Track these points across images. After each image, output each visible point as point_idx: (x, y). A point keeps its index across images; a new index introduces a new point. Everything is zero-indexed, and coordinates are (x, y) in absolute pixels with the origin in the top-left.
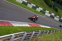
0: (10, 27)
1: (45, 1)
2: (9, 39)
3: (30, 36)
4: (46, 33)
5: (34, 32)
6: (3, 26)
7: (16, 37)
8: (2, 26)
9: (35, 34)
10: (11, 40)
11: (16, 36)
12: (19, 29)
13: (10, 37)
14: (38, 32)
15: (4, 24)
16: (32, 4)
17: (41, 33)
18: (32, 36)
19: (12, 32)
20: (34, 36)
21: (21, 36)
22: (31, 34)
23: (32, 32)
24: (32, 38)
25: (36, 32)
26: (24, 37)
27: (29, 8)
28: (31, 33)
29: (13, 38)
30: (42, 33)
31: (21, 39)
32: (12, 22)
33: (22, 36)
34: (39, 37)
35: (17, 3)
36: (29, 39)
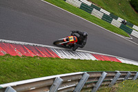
0: (51, 58)
1: (131, 4)
2: (49, 87)
3: (95, 83)
4: (133, 76)
5: (105, 74)
6: (37, 56)
7: (64, 83)
8: (34, 57)
9: (107, 77)
10: (52, 88)
11: (66, 79)
12: (71, 66)
13: (52, 81)
14: (113, 74)
15: (39, 53)
16: (102, 10)
17: (121, 77)
18: (100, 82)
19: (57, 72)
20: (104, 81)
21: (75, 81)
22: (98, 78)
23: (102, 73)
24: (101, 86)
25: (110, 74)
26: (82, 82)
27: (95, 20)
28: (98, 75)
29: (57, 83)
30: (124, 76)
31: (75, 86)
32: (57, 50)
33: (79, 80)
34: (116, 86)
35: (69, 7)
36: (92, 88)
